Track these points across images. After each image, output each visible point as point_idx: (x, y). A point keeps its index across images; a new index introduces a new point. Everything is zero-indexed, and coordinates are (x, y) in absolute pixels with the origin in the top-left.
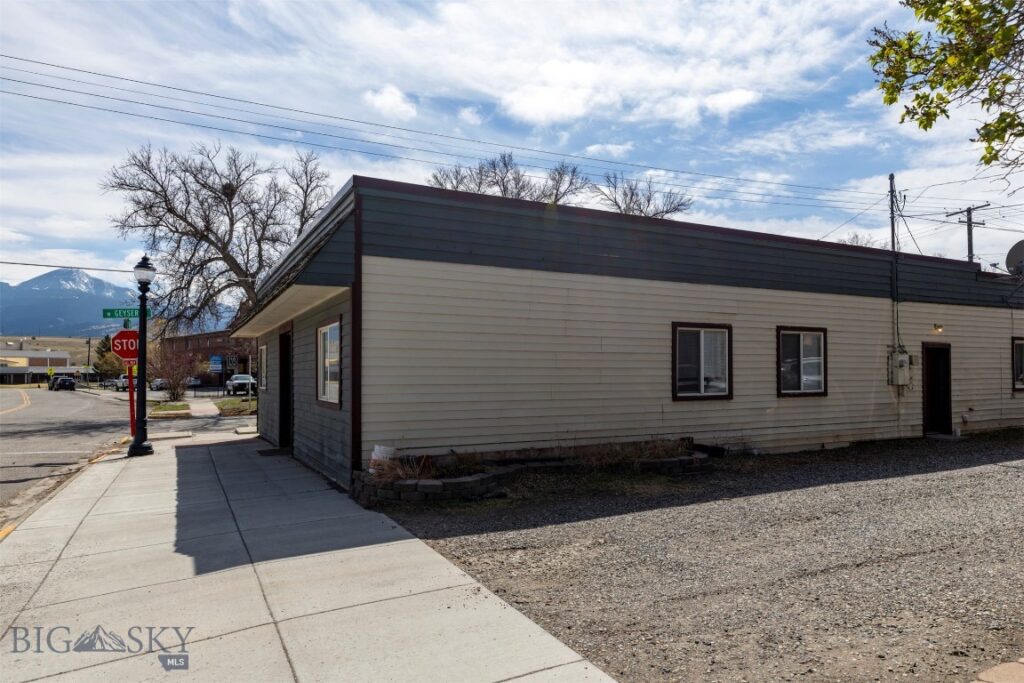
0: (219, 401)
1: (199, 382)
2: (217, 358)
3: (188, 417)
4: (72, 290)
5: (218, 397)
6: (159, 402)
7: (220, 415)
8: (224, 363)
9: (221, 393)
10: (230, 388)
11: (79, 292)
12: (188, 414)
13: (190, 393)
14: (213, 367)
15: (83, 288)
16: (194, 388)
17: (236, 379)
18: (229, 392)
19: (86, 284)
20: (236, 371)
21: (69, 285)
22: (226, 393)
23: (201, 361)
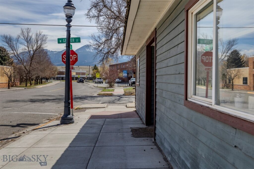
0: (125, 88)
1: (120, 81)
2: (125, 71)
3: (111, 95)
4: (89, 51)
5: (126, 87)
6: (106, 88)
7: (124, 94)
8: (128, 74)
9: (127, 85)
10: (130, 83)
11: (90, 52)
12: (112, 94)
13: (116, 85)
14: (124, 75)
15: (91, 51)
16: (118, 83)
17: (132, 80)
18: (130, 85)
19: (92, 50)
20: (133, 76)
21: (88, 50)
22: (129, 85)
23: (120, 73)
